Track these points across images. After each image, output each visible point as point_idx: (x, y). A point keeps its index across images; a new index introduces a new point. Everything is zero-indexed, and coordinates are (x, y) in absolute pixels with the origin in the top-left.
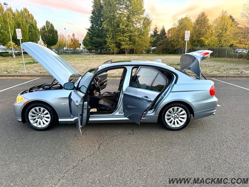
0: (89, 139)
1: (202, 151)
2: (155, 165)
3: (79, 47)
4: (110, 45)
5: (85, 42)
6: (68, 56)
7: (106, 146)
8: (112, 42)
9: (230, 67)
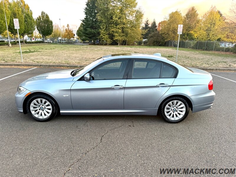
0: (91, 131)
1: (202, 144)
2: (158, 158)
3: (74, 37)
4: (104, 37)
5: (79, 33)
6: (62, 46)
7: (108, 139)
8: (105, 34)
9: (219, 60)
